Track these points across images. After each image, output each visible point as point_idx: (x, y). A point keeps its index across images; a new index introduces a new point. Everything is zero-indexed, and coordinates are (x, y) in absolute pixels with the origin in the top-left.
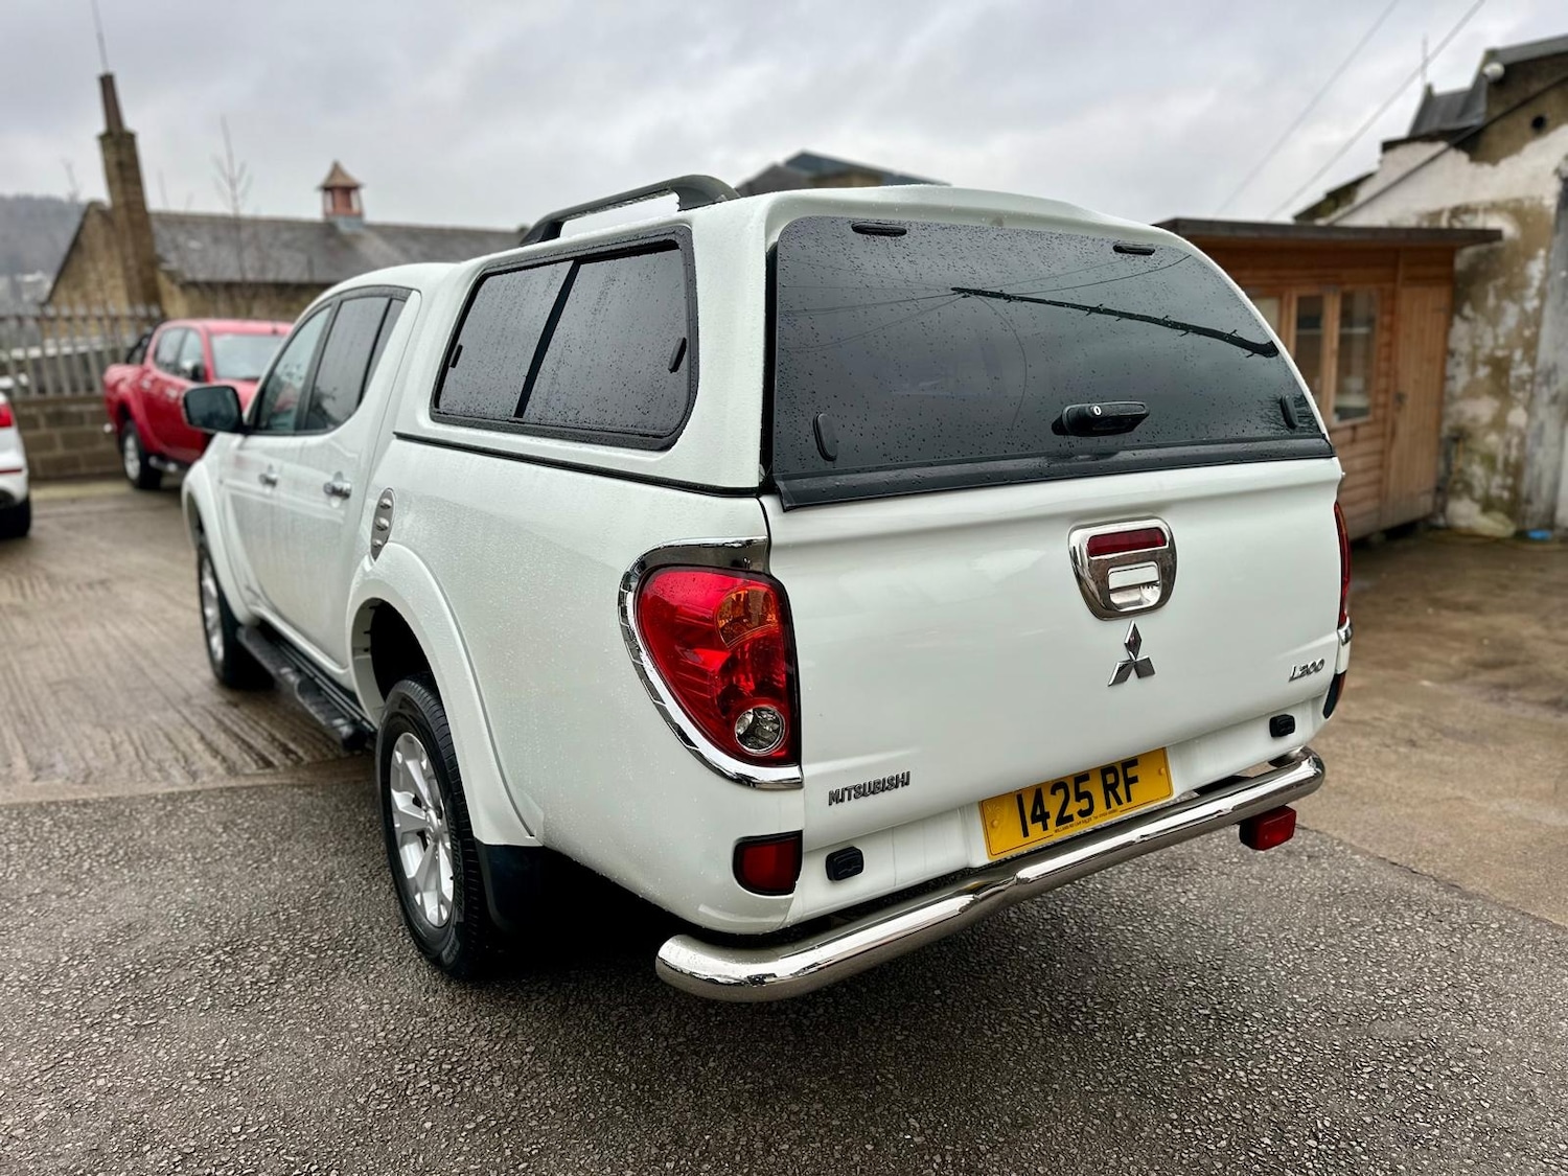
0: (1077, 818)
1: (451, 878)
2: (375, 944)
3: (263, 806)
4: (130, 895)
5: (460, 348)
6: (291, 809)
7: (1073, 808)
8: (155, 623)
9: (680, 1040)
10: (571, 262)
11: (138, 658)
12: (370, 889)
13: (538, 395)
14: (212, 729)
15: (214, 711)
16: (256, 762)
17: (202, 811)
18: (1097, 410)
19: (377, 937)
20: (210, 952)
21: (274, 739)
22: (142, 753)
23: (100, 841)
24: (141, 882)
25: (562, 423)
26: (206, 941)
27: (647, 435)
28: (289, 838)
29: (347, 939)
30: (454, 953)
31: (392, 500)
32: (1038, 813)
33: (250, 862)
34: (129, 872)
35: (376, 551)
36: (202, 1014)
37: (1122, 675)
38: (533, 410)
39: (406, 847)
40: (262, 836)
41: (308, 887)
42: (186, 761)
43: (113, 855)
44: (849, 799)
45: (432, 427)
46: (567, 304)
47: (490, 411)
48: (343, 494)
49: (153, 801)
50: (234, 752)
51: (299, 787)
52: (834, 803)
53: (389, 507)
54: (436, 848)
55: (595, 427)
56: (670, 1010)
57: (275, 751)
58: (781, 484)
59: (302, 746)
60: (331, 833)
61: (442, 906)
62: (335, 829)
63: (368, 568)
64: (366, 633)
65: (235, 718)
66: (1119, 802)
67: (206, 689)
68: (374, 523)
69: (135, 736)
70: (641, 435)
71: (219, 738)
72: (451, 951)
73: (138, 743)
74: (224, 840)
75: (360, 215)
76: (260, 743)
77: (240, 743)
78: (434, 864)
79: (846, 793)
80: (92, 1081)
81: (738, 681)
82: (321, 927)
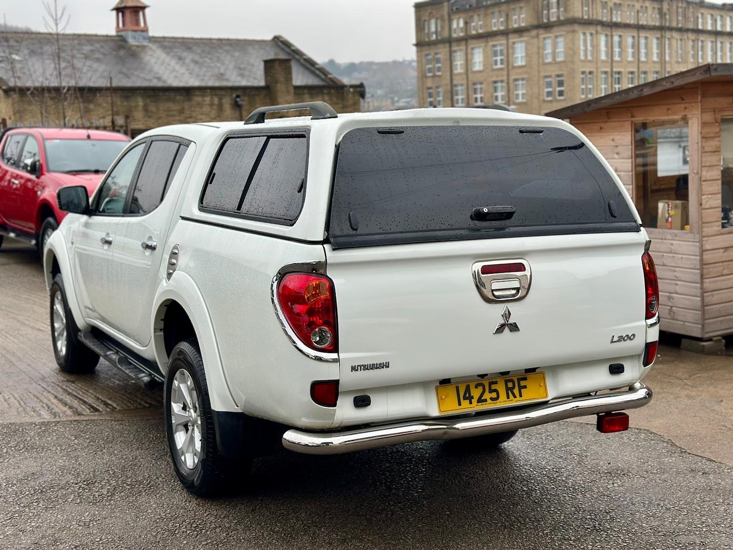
0: (489, 401)
1: (200, 440)
2: (159, 484)
3: (96, 429)
4: (31, 462)
5: (215, 174)
6: (111, 431)
7: (487, 396)
8: (15, 337)
9: (309, 522)
10: (266, 137)
11: (9, 356)
12: (157, 463)
13: (247, 200)
14: (61, 393)
15: (60, 385)
16: (89, 409)
17: (61, 430)
18: (486, 210)
19: (160, 482)
20: (76, 484)
21: (98, 399)
22: (22, 403)
23: (9, 441)
24: (35, 457)
25: (256, 213)
26: (74, 480)
27: (287, 220)
28: (112, 442)
29: (145, 481)
30: (201, 477)
31: (178, 250)
32: (467, 396)
33: (92, 451)
34: (28, 454)
35: (169, 275)
36: (76, 505)
37: (500, 330)
38: (245, 207)
39: (178, 433)
40: (97, 441)
41: (123, 461)
42: (48, 408)
43: (18, 447)
44: (361, 370)
45: (200, 214)
46: (263, 158)
47: (226, 207)
48: (153, 248)
49: (34, 425)
50: (75, 404)
51: (115, 421)
52: (354, 371)
53: (177, 254)
54: (193, 430)
55: (268, 215)
56: (307, 512)
57: (100, 404)
58: (332, 240)
59: (115, 402)
60: (134, 441)
61: (195, 457)
62: (136, 439)
63: (165, 284)
64: (161, 320)
65: (72, 388)
66: (515, 397)
67: (53, 373)
68: (169, 262)
69: (16, 395)
70: (285, 219)
71: (66, 398)
72: (199, 476)
73: (19, 399)
74: (76, 443)
75: (145, 30)
76: (90, 400)
77: (78, 400)
78: (192, 439)
79: (359, 367)
80: (29, 524)
81: (317, 319)
82: (131, 476)
